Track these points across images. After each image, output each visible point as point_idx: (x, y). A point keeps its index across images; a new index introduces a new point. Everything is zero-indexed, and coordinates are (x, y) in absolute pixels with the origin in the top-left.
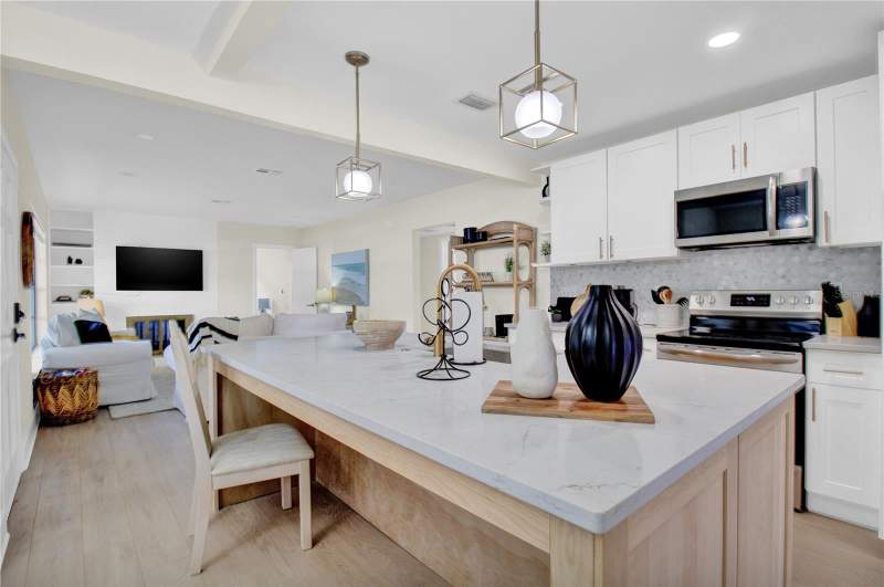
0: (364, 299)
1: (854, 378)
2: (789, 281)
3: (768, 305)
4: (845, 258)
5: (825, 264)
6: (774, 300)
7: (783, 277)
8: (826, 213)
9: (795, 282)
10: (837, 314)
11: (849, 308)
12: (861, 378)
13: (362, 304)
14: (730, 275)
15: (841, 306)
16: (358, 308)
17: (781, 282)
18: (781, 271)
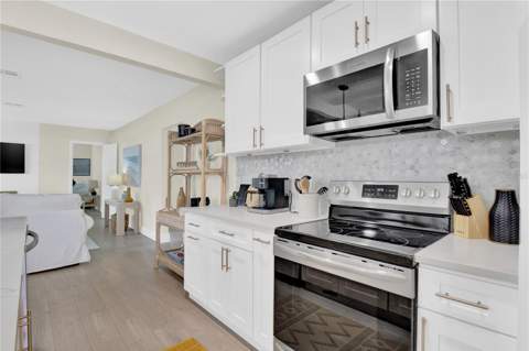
0: (138, 182)
1: (477, 311)
2: (417, 172)
3: (396, 198)
4: (476, 146)
5: (453, 154)
6: (402, 193)
7: (412, 168)
8: (448, 86)
9: (424, 174)
10: (465, 211)
11: (480, 203)
12: (486, 313)
13: (137, 186)
14: (364, 165)
15: (470, 202)
16: (132, 189)
17: (409, 174)
18: (409, 162)
